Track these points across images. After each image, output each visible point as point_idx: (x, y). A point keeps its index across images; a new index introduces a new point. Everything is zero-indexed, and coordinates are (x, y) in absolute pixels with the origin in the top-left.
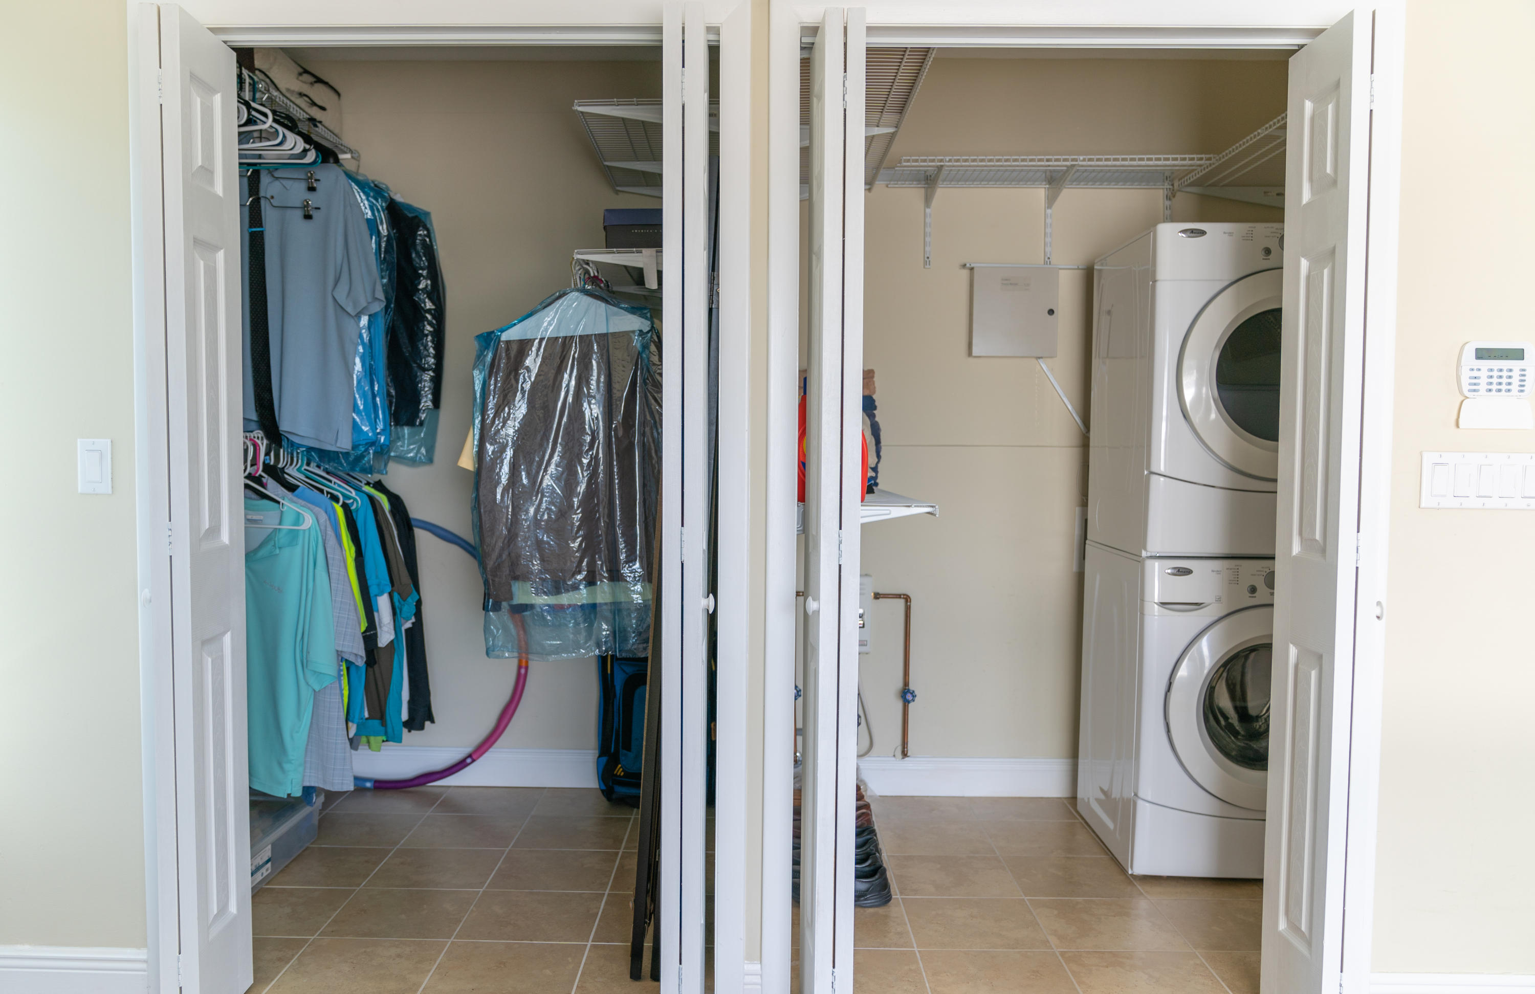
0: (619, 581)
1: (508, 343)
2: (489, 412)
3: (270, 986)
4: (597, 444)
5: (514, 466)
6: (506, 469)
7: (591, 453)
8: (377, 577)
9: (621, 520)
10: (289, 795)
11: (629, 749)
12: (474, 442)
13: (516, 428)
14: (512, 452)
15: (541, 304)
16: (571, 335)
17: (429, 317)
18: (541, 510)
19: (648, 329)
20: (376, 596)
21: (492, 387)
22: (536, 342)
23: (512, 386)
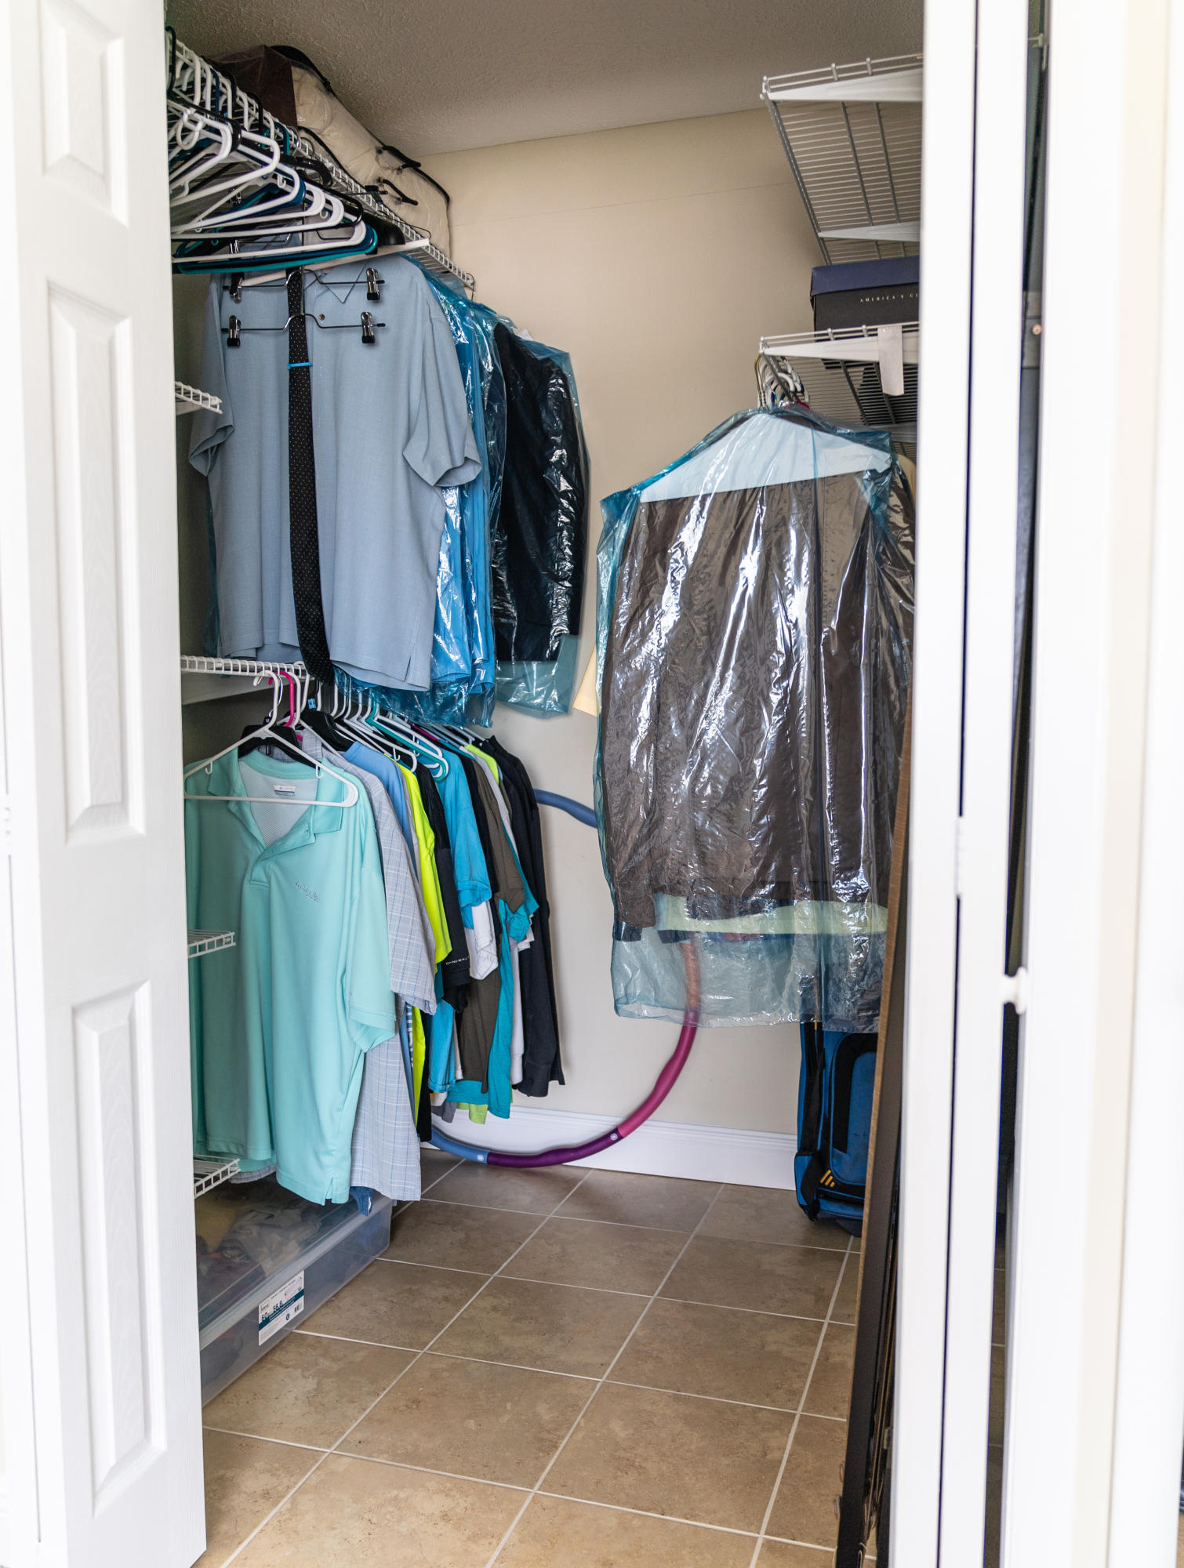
0: (827, 899)
1: (652, 505)
2: (620, 620)
3: (232, 1557)
4: (795, 669)
5: (659, 708)
6: (645, 712)
7: (785, 684)
8: (471, 878)
9: (832, 798)
10: (328, 1201)
11: (844, 1148)
12: (597, 670)
13: (663, 646)
14: (655, 685)
15: (705, 440)
16: (753, 486)
17: (565, 502)
18: (702, 780)
19: (886, 466)
20: (470, 905)
21: (626, 579)
22: (697, 503)
23: (656, 575)
